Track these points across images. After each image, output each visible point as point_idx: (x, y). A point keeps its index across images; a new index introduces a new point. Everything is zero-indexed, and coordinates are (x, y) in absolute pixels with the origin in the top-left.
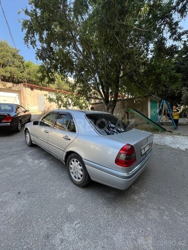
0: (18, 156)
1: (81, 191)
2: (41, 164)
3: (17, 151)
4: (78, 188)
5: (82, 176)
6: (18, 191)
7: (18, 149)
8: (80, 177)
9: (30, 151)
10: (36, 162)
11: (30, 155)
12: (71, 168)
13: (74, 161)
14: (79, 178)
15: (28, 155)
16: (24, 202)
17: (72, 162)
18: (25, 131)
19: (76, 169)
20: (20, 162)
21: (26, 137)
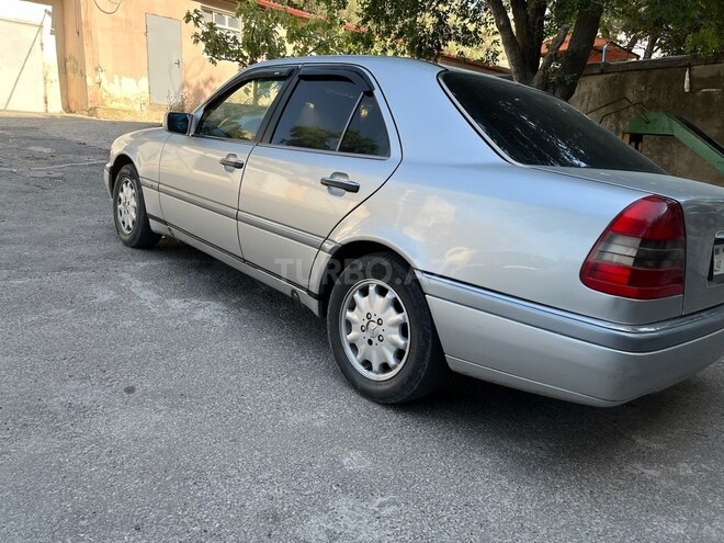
0: (90, 274)
1: (391, 420)
2: (199, 315)
3: (81, 258)
4: (377, 408)
5: (399, 354)
6: (123, 386)
7: (84, 250)
8: (392, 361)
9: (142, 265)
10: (176, 304)
11: (144, 277)
12: (349, 324)
13: (365, 292)
14: (385, 368)
15: (134, 275)
16: (157, 417)
17: (357, 296)
18: (114, 171)
19: (373, 325)
20: (105, 295)
21: (117, 200)
